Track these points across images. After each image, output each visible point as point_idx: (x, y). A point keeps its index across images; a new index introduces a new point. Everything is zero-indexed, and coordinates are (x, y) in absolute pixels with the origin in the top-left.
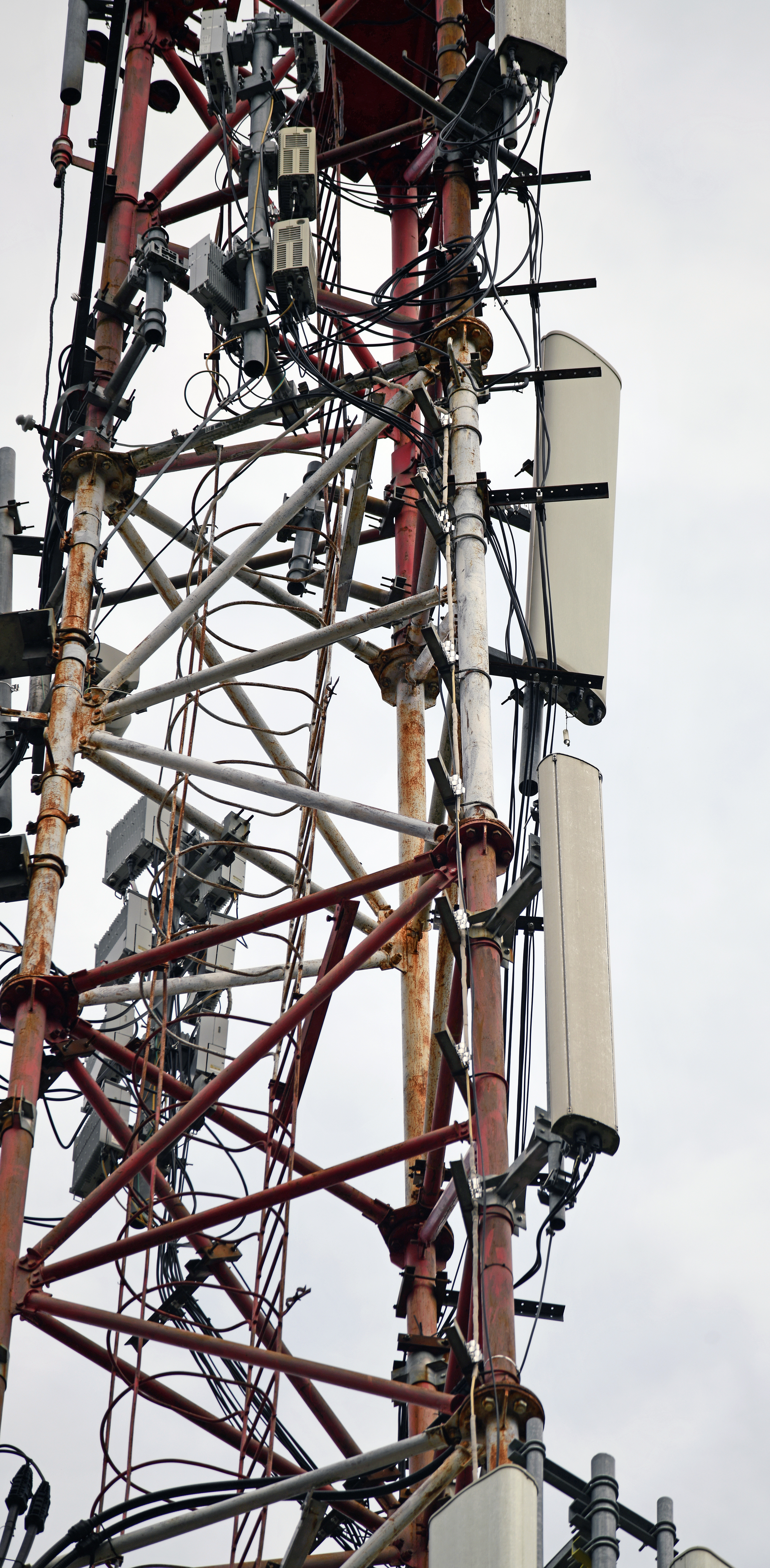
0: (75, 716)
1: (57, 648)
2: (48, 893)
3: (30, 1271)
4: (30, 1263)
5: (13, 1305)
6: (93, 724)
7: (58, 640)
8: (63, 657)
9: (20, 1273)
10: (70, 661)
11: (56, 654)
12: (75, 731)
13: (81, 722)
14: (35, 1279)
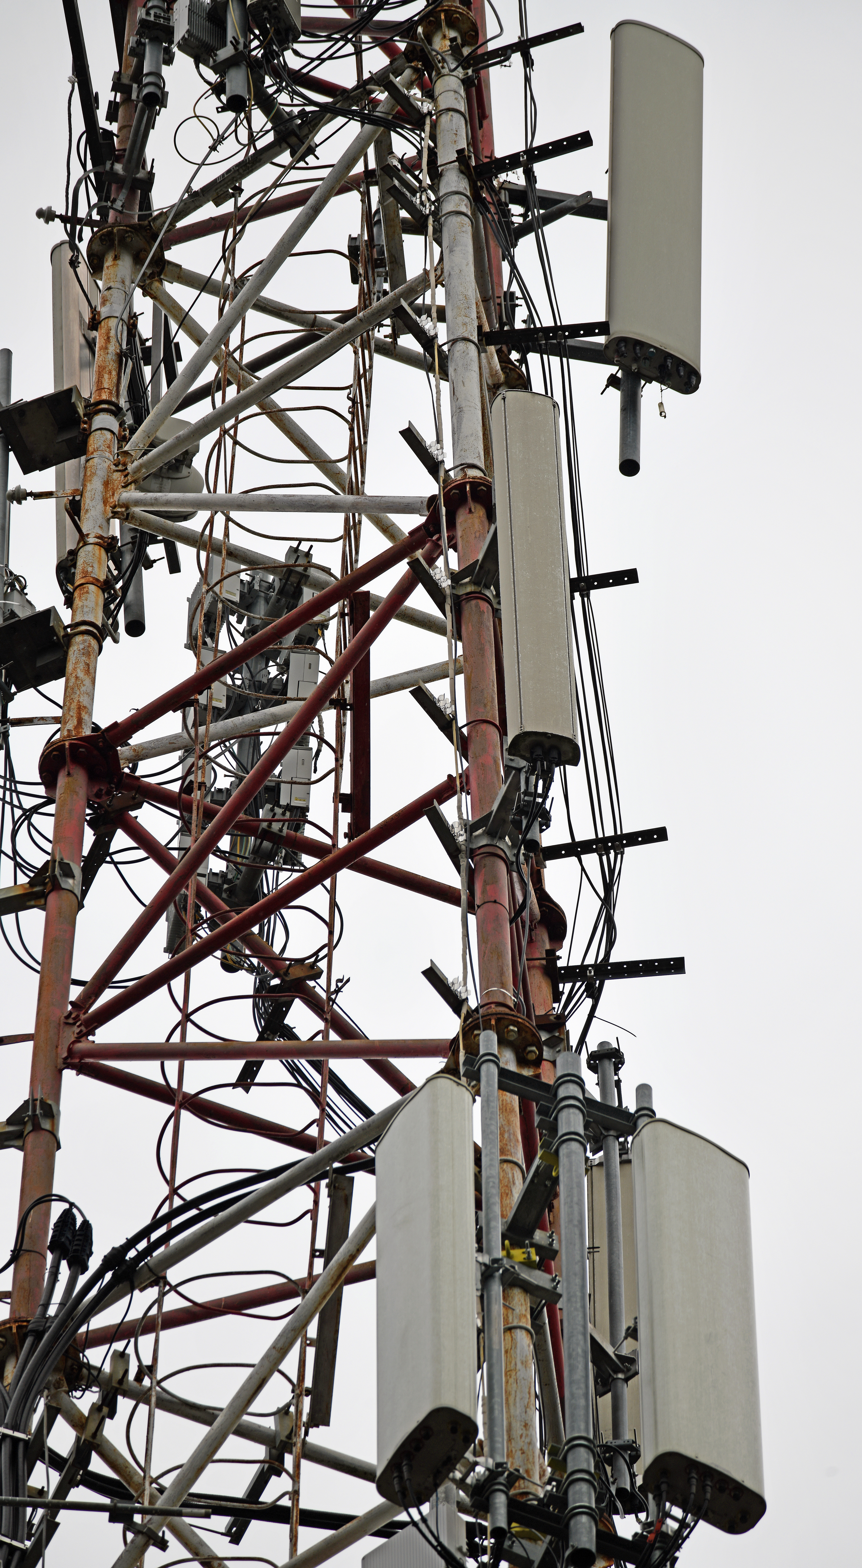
0: (106, 484)
1: (85, 423)
2: (84, 658)
3: (74, 1024)
4: (73, 1016)
5: (60, 1061)
6: (123, 487)
7: (85, 415)
8: (92, 430)
9: (67, 1028)
10: (99, 432)
11: (84, 429)
12: (107, 499)
13: (113, 488)
14: (78, 1030)
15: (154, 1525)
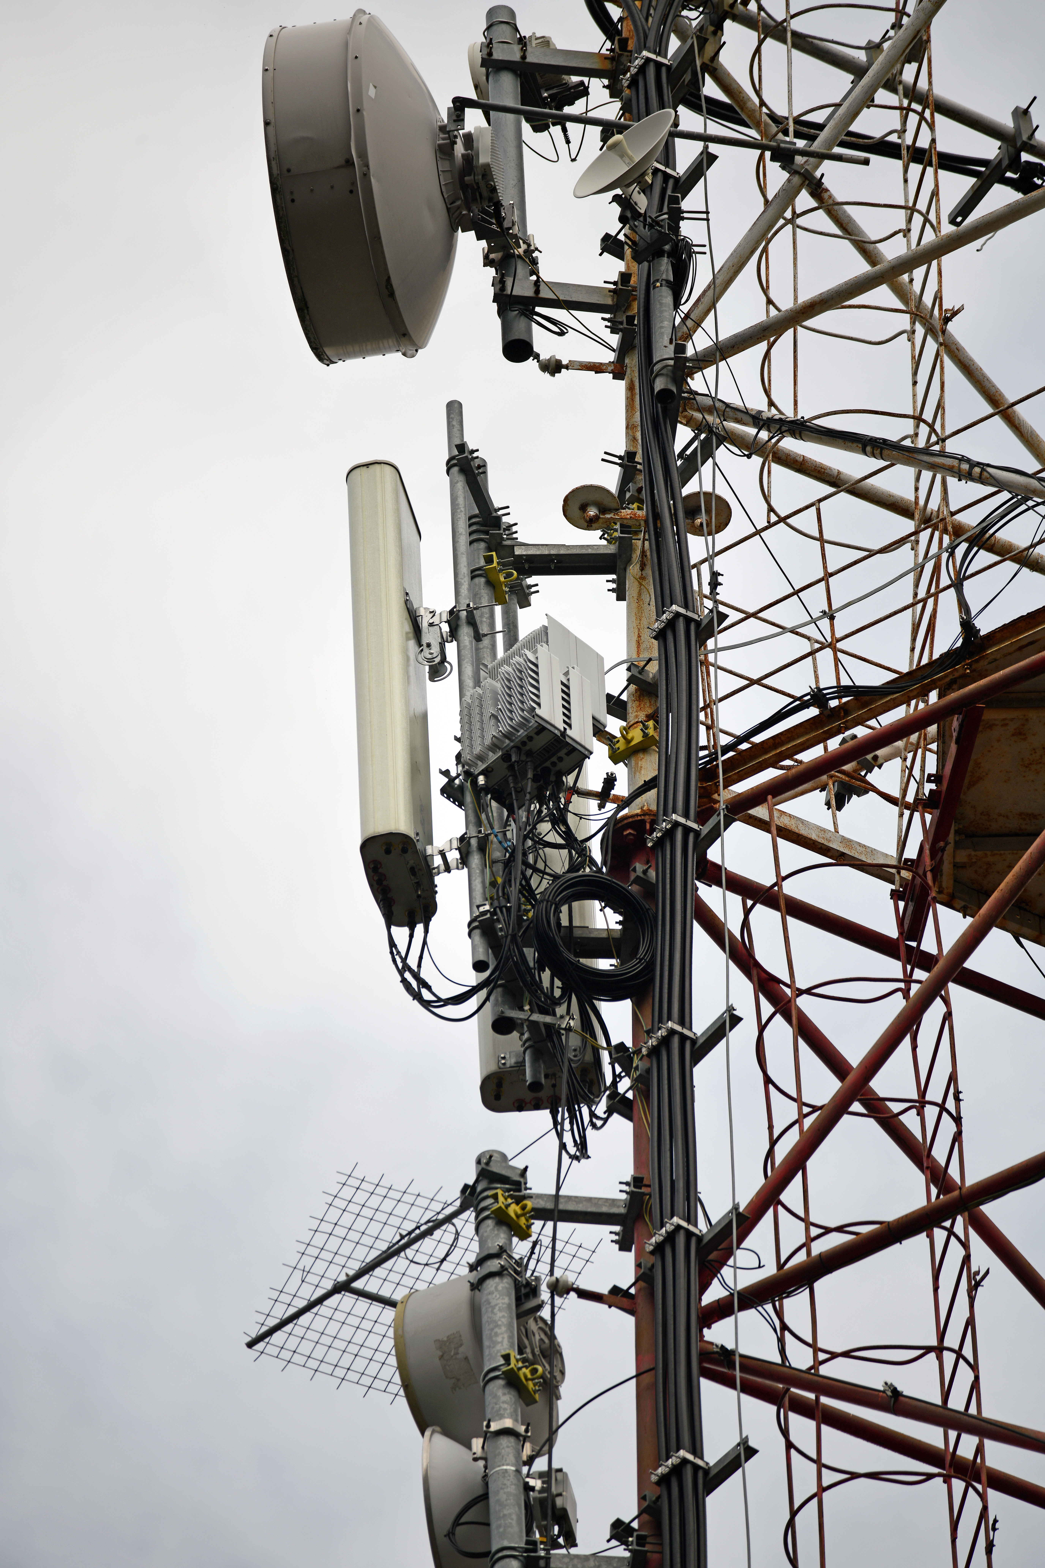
15: (810, 166)
